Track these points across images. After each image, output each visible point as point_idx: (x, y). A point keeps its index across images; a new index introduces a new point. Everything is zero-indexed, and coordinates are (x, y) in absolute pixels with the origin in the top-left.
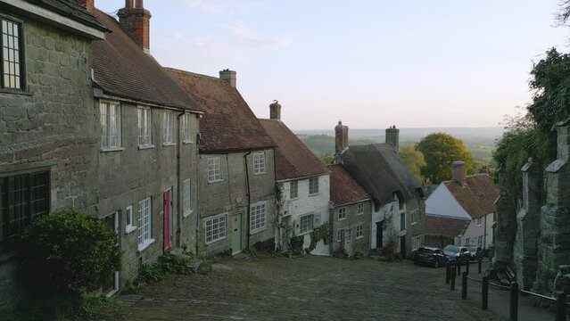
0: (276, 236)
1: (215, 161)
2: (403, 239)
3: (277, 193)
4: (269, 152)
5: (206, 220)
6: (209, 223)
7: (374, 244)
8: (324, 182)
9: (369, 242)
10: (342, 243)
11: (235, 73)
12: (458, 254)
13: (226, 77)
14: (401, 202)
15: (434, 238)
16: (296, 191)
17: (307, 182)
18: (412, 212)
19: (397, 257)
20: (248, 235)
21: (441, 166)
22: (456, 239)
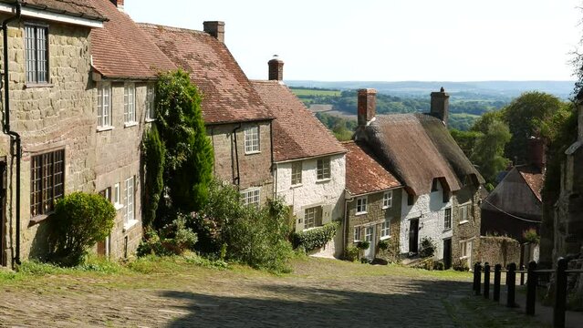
2: (449, 241)
4: (265, 128)
7: (405, 248)
8: (339, 164)
9: (397, 244)
11: (223, 24)
13: (213, 29)
14: (445, 192)
16: (300, 176)
18: (462, 205)
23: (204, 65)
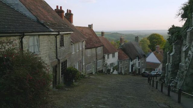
0: (104, 69)
1: (89, 50)
2: (139, 69)
3: (104, 57)
4: (102, 47)
5: (87, 65)
6: (88, 66)
7: (130, 71)
8: (116, 54)
9: (129, 70)
10: (121, 71)
11: (92, 25)
12: (155, 74)
13: (90, 26)
14: (139, 59)
15: (149, 69)
16: (109, 57)
17: (112, 54)
18: (142, 61)
19: (137, 74)
20: (97, 69)
21: (155, 44)
22: (156, 69)
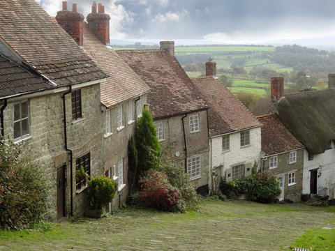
0: (209, 182)
4: (203, 113)
8: (256, 136)
11: (173, 43)
13: (166, 47)
16: (228, 144)
17: (239, 135)
23: (161, 74)
